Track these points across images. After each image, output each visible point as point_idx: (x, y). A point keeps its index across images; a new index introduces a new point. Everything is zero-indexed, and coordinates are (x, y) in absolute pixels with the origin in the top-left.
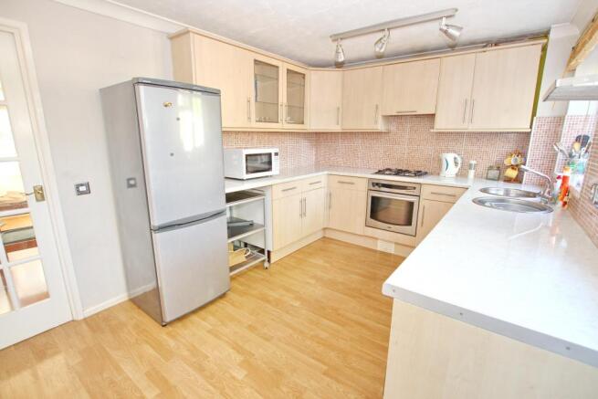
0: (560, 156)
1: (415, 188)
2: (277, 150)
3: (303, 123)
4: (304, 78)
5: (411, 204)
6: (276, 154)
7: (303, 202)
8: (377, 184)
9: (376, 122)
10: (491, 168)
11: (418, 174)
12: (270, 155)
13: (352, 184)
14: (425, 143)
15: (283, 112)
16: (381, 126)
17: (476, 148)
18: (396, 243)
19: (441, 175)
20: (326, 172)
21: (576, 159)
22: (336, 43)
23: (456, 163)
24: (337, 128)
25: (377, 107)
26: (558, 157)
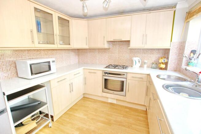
0: (184, 59)
1: (124, 75)
2: (54, 59)
3: (70, 44)
4: (69, 22)
5: (123, 82)
6: (53, 61)
7: (71, 85)
8: (107, 73)
9: (104, 44)
10: (153, 63)
11: (124, 67)
12: (49, 62)
13: (95, 73)
14: (125, 53)
15: (57, 39)
16: (106, 46)
17: (146, 55)
18: (117, 100)
19: (133, 67)
20: (83, 68)
21: (192, 61)
22: (82, 2)
23: (139, 62)
24: (87, 47)
25: (104, 37)
26: (184, 60)
